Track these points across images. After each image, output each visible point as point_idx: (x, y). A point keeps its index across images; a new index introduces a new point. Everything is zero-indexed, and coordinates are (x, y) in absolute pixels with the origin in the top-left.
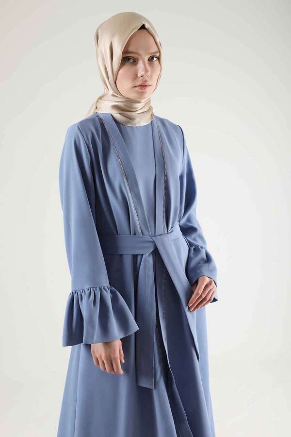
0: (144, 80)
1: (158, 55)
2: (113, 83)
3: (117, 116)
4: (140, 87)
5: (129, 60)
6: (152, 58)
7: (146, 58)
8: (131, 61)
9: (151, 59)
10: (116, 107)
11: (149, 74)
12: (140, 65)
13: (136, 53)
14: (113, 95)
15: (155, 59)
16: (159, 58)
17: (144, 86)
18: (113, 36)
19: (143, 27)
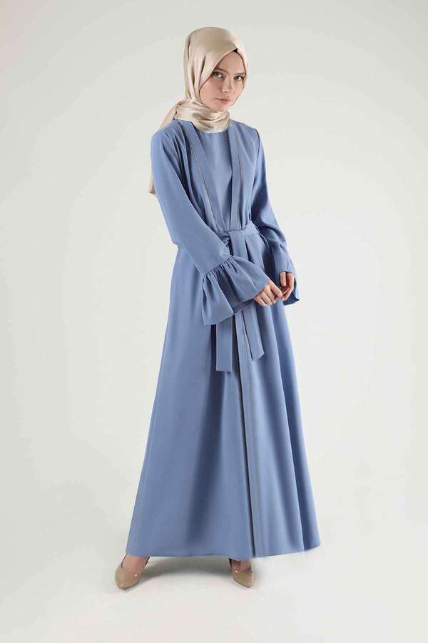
0: (227, 95)
1: (243, 75)
2: (197, 90)
3: (197, 124)
4: (221, 100)
5: (218, 75)
6: (238, 78)
7: (233, 76)
10: (195, 115)
12: (227, 81)
13: (225, 71)
14: (195, 103)
15: (240, 79)
17: (225, 101)
18: (208, 51)
19: (236, 51)
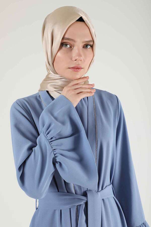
0: (77, 64)
1: (92, 43)
2: (51, 63)
4: (73, 69)
5: (66, 45)
6: (87, 46)
7: (81, 45)
8: (68, 46)
9: (85, 46)
11: (82, 58)
12: (75, 50)
15: (89, 47)
16: (92, 47)
19: (81, 19)
